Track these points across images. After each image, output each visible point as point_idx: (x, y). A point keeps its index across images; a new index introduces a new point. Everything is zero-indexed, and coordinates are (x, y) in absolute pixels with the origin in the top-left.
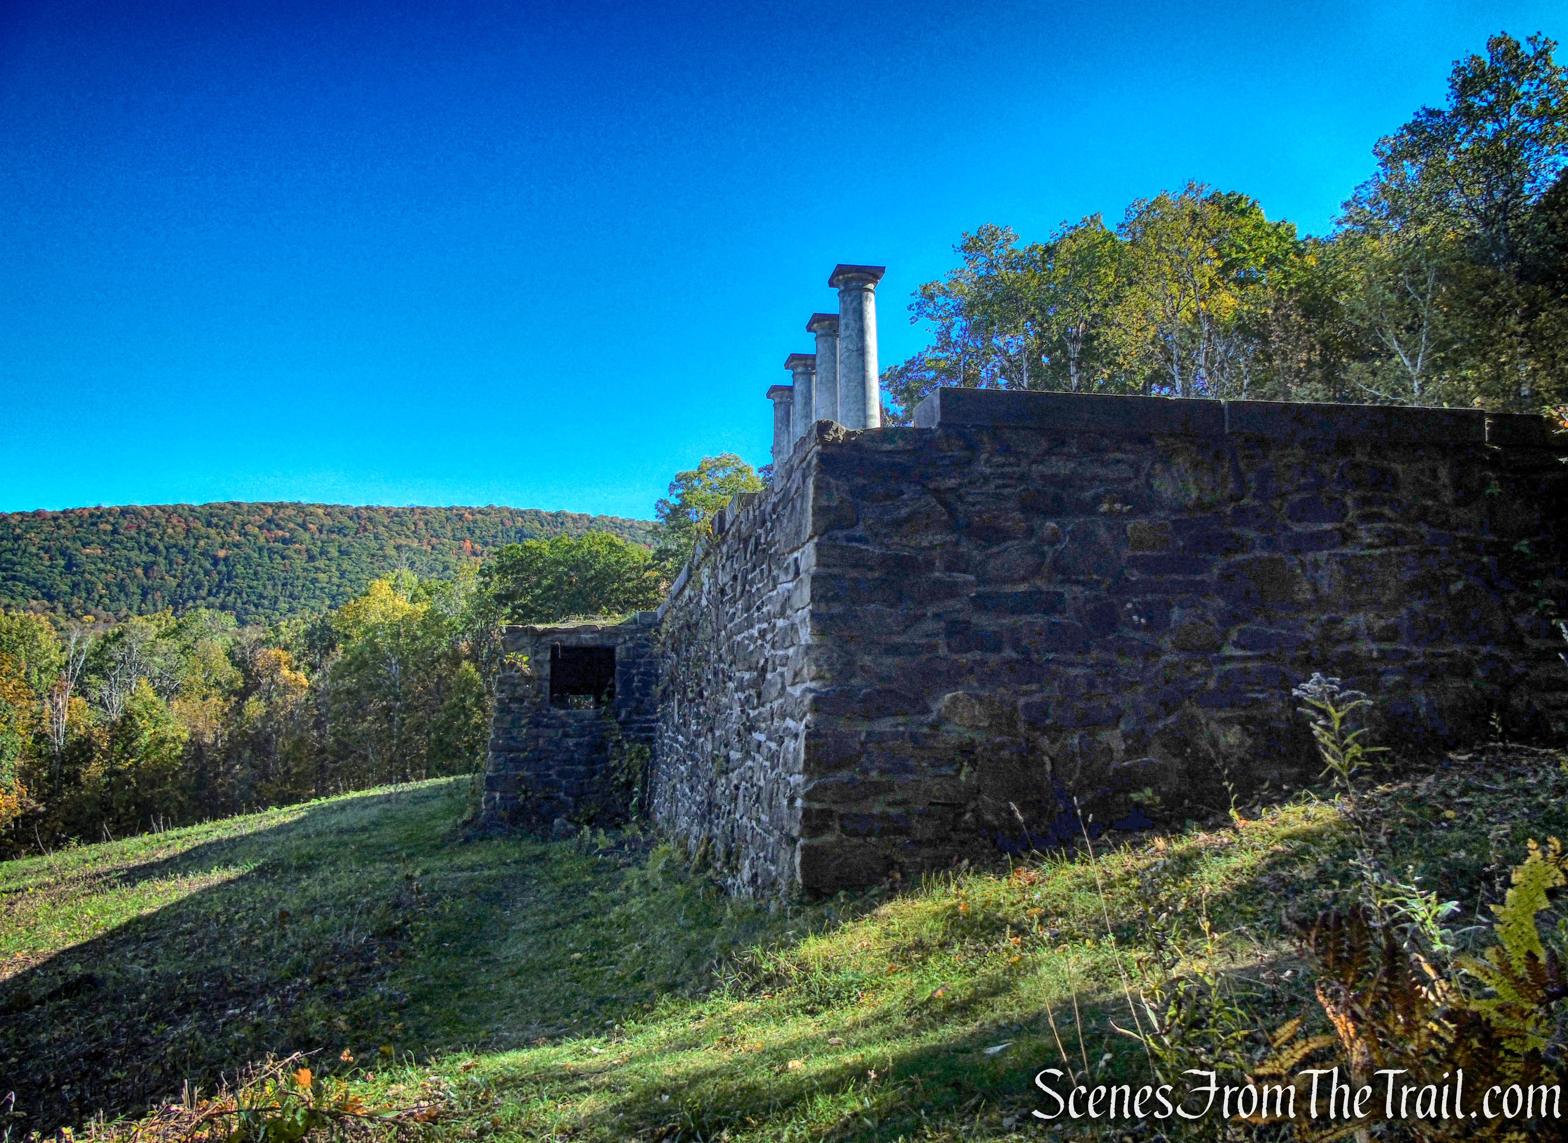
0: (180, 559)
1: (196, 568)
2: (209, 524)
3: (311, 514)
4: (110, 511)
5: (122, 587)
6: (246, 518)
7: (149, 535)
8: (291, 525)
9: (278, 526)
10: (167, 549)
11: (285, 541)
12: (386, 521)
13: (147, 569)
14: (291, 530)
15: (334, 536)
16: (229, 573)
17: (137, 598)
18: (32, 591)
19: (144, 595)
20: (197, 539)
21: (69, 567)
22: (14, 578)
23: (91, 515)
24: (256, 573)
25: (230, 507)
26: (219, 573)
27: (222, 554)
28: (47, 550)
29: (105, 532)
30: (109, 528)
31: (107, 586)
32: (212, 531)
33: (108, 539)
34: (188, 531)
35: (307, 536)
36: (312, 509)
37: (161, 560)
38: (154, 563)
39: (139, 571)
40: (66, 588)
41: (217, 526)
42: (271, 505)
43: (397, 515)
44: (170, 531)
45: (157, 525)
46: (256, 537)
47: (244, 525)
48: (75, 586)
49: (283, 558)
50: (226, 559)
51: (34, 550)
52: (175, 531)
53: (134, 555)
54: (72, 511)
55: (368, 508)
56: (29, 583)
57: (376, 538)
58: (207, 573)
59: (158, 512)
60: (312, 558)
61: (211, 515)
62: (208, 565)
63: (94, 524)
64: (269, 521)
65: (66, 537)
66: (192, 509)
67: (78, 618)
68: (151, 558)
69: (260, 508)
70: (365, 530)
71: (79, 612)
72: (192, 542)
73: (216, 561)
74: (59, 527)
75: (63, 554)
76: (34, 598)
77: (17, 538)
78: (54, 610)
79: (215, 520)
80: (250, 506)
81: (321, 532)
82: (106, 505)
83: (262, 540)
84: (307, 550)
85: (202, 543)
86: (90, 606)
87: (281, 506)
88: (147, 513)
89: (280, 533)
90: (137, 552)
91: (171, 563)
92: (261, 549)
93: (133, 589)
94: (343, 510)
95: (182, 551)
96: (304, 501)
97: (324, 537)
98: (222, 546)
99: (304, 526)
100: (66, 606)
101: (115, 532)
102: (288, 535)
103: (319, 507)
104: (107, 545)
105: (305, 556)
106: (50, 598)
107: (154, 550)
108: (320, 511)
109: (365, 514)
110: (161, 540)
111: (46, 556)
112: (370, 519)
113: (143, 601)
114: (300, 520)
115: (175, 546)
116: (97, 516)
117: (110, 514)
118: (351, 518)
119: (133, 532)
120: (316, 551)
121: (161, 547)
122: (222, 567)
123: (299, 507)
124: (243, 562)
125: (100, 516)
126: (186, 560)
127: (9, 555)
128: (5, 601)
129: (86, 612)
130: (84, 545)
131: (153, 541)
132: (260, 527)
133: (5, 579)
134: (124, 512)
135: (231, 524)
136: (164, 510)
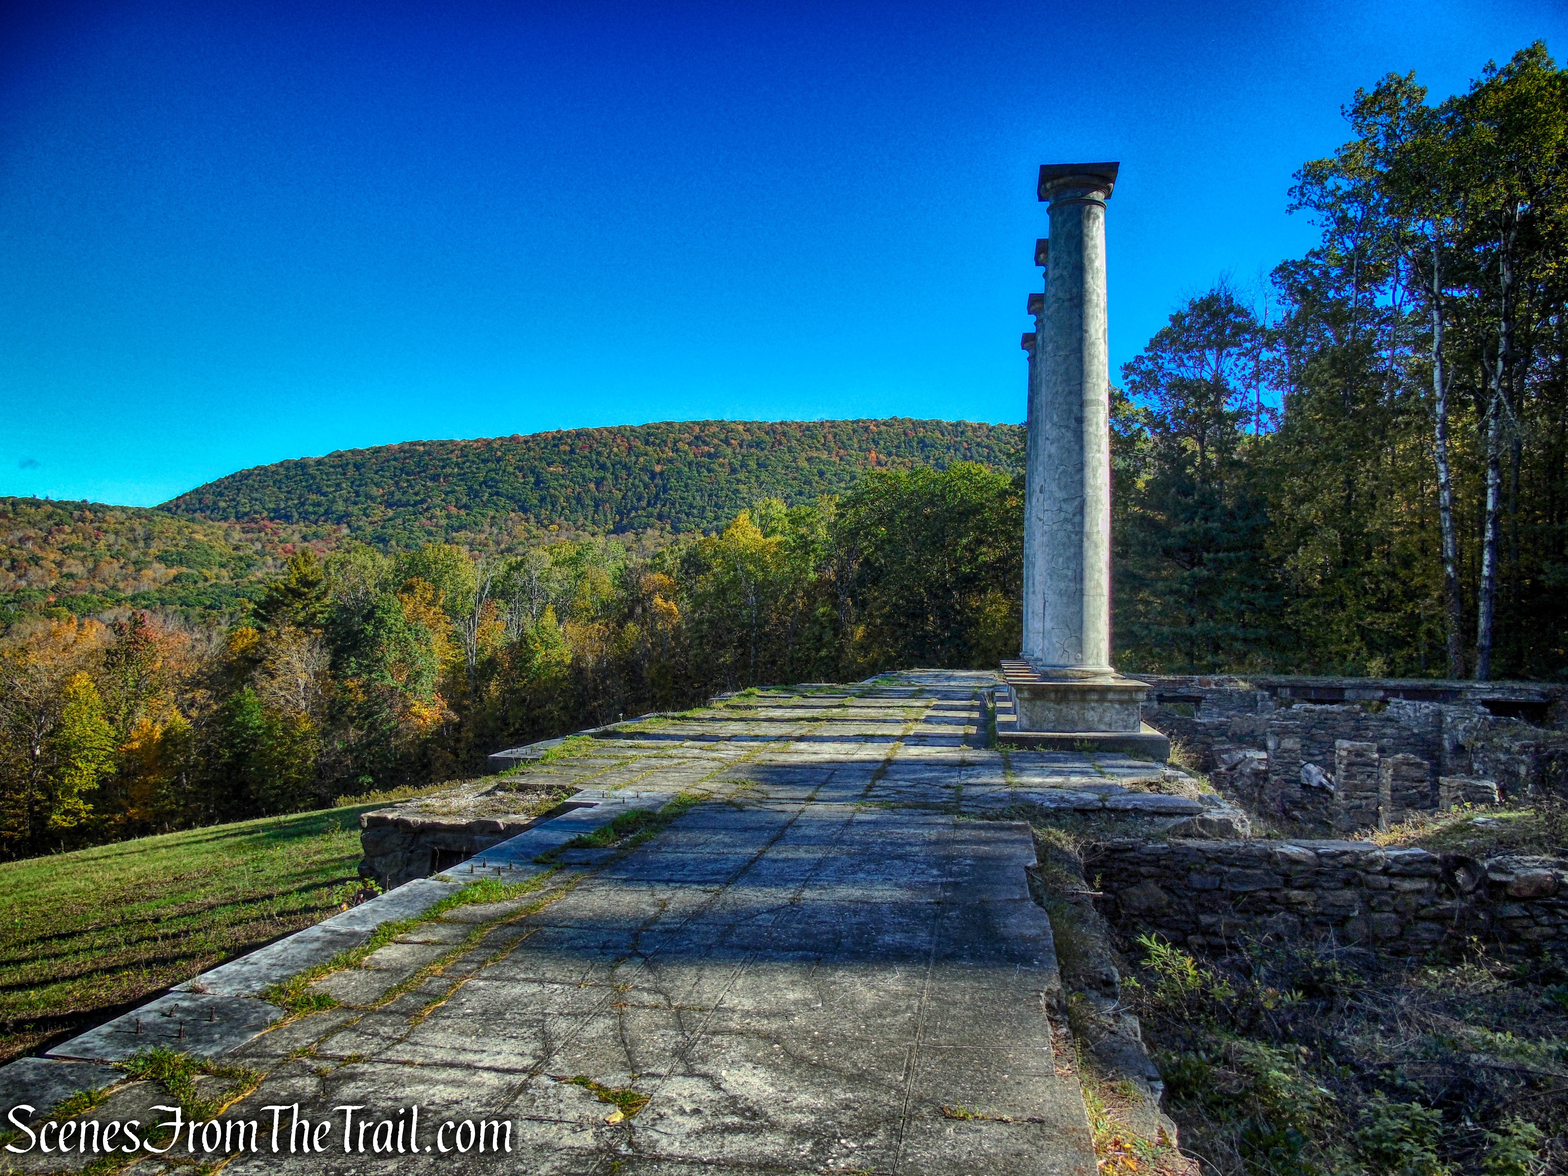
0: (624, 474)
1: (637, 482)
2: (647, 443)
3: (733, 430)
4: (568, 434)
5: (579, 500)
6: (678, 436)
7: (599, 454)
8: (716, 441)
9: (704, 442)
10: (613, 465)
11: (710, 455)
12: (798, 435)
13: (599, 483)
14: (716, 446)
15: (753, 450)
16: (664, 486)
17: (591, 510)
18: (510, 505)
19: (597, 506)
20: (637, 457)
21: (537, 483)
22: (497, 494)
23: (554, 438)
24: (686, 486)
25: (664, 426)
26: (656, 486)
27: (658, 468)
28: (520, 469)
29: (564, 453)
30: (568, 448)
31: (567, 499)
32: (650, 449)
33: (566, 458)
34: (630, 449)
35: (729, 451)
36: (733, 426)
37: (609, 476)
38: (603, 478)
39: (592, 486)
40: (536, 502)
41: (653, 444)
42: (698, 423)
43: (808, 428)
44: (615, 450)
45: (605, 445)
46: (686, 453)
47: (675, 442)
48: (542, 500)
49: (709, 471)
50: (661, 473)
51: (511, 469)
52: (619, 449)
53: (588, 472)
54: (539, 435)
55: (782, 423)
56: (509, 498)
57: (790, 451)
58: (646, 486)
59: (605, 433)
60: (733, 471)
61: (648, 434)
62: (646, 479)
63: (555, 446)
64: (696, 438)
65: (534, 458)
66: (633, 430)
67: (546, 527)
68: (601, 474)
69: (689, 426)
70: (780, 444)
71: (546, 522)
72: (633, 459)
73: (653, 476)
74: (529, 449)
75: (533, 472)
76: (513, 510)
77: (499, 460)
78: (527, 520)
79: (652, 439)
80: (682, 424)
81: (741, 447)
82: (565, 429)
83: (692, 456)
84: (730, 464)
85: (641, 459)
86: (555, 517)
87: (706, 424)
88: (597, 435)
89: (706, 449)
90: (589, 469)
91: (616, 478)
92: (690, 464)
93: (588, 501)
94: (760, 425)
95: (625, 467)
96: (727, 418)
97: (744, 451)
98: (658, 462)
99: (727, 442)
100: (537, 517)
101: (572, 452)
102: (712, 450)
103: (740, 423)
104: (566, 463)
105: (728, 470)
106: (525, 510)
107: (603, 467)
108: (741, 428)
109: (780, 429)
110: (608, 457)
111: (520, 475)
112: (784, 434)
113: (596, 512)
114: (723, 436)
115: (620, 463)
116: (559, 438)
117: (568, 436)
118: (767, 433)
119: (586, 452)
120: (737, 464)
121: (609, 464)
122: (658, 481)
123: (721, 424)
124: (676, 476)
125: (561, 439)
126: (629, 475)
127: (493, 475)
128: (491, 513)
129: (552, 523)
130: (549, 465)
131: (602, 459)
132: (689, 444)
133: (491, 495)
134: (579, 434)
135: (665, 442)
136: (610, 432)
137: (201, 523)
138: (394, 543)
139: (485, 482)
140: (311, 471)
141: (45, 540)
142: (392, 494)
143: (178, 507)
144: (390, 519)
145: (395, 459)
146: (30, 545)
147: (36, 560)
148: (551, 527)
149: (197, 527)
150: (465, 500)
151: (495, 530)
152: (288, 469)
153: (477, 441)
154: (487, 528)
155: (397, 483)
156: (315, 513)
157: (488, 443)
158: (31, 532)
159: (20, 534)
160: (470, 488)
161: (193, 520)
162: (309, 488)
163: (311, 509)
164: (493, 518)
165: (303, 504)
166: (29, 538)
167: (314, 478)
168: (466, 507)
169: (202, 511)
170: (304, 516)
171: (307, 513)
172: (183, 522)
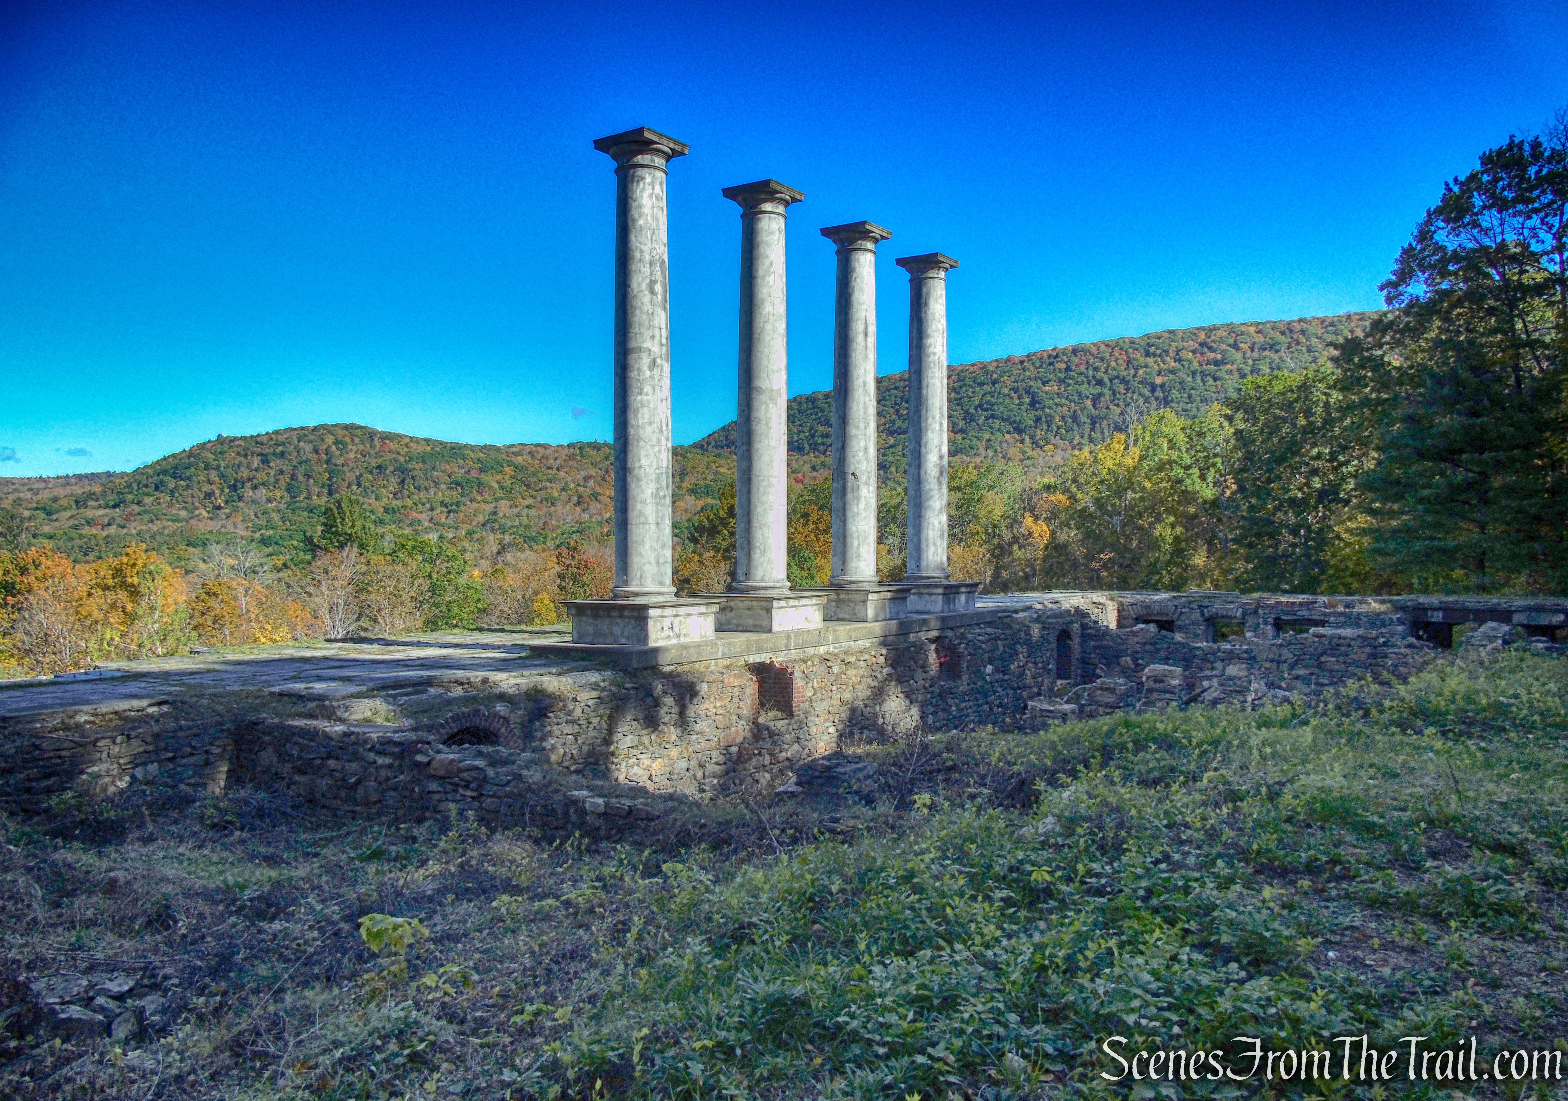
0: (1122, 388)
1: (1136, 396)
2: (1147, 354)
3: (1242, 333)
4: (1064, 351)
5: (1075, 418)
6: (1181, 345)
7: (1096, 369)
8: (1224, 347)
9: (1210, 349)
10: (1111, 380)
11: (1216, 363)
12: (1320, 332)
13: (1096, 399)
14: (1223, 352)
15: (1267, 353)
16: (1165, 398)
17: (1087, 428)
18: (1006, 426)
19: (1093, 423)
20: (1137, 369)
21: (1033, 404)
22: (993, 417)
23: (1049, 356)
24: (1190, 396)
25: (1166, 335)
26: (1157, 399)
27: (1158, 380)
28: (1015, 390)
29: (1060, 371)
30: (1063, 366)
31: (1063, 418)
32: (1150, 360)
33: (1062, 376)
34: (1129, 362)
35: (1238, 356)
36: (1243, 329)
37: (1106, 391)
38: (1101, 395)
39: (1089, 403)
40: (1031, 422)
41: (1154, 355)
42: (1203, 329)
43: (1332, 324)
44: (1113, 364)
45: (1102, 359)
46: (1190, 362)
47: (1178, 352)
48: (1038, 420)
50: (1162, 386)
51: (1006, 391)
52: (1118, 364)
53: (1084, 389)
54: (1035, 354)
55: (1300, 321)
56: (1003, 420)
57: (1309, 351)
58: (1146, 400)
59: (1103, 348)
61: (1149, 345)
62: (1146, 392)
63: (1051, 364)
64: (1202, 345)
65: (1030, 378)
66: (1132, 341)
67: (1041, 447)
68: (1097, 390)
69: (1193, 333)
70: (1298, 343)
71: (1042, 443)
72: (1132, 372)
73: (1153, 389)
74: (1024, 369)
75: (1028, 392)
76: (1008, 432)
78: (1022, 442)
79: (1152, 349)
80: (1184, 332)
81: (1252, 350)
82: (1061, 346)
83: (1196, 364)
84: (1238, 370)
85: (1141, 372)
86: (1050, 436)
87: (1213, 329)
88: (1094, 350)
89: (1213, 356)
90: (1086, 386)
91: (1114, 394)
92: (1194, 373)
93: (1084, 419)
94: (1274, 326)
95: (1123, 381)
97: (1256, 355)
98: (1159, 373)
99: (1235, 346)
100: (1032, 437)
101: (1068, 369)
102: (1219, 357)
103: (1252, 324)
104: (1061, 381)
105: (1236, 376)
106: (1019, 431)
107: (1100, 383)
108: (1252, 330)
109: (1298, 327)
110: (1106, 372)
111: (1015, 396)
112: (1303, 332)
113: (1093, 429)
114: (1231, 341)
115: (1117, 377)
116: (1054, 356)
117: (1064, 353)
118: (1283, 333)
119: (1083, 368)
120: (1247, 369)
121: (1106, 380)
122: (1159, 393)
123: (1231, 328)
124: (1178, 386)
125: (1057, 356)
126: (1127, 389)
127: (988, 398)
128: (987, 436)
129: (1048, 443)
130: (1044, 384)
131: (1099, 375)
132: (1194, 352)
133: (987, 418)
134: (1075, 351)
135: (1166, 352)
136: (1107, 345)
137: (726, 458)
138: (893, 469)
139: (980, 406)
140: (820, 404)
141: (604, 479)
142: (893, 422)
143: (709, 444)
144: (891, 447)
145: (896, 388)
146: (591, 483)
147: (595, 496)
148: (1046, 448)
149: (722, 462)
150: (961, 424)
151: (990, 453)
152: (800, 404)
153: (973, 365)
154: (982, 451)
155: (897, 411)
156: (823, 444)
157: (984, 367)
158: (593, 472)
159: (584, 473)
160: (967, 412)
161: (719, 455)
162: (819, 421)
163: (820, 440)
164: (989, 440)
165: (813, 436)
166: (590, 477)
167: (822, 411)
168: (962, 431)
169: (728, 446)
170: (814, 447)
171: (816, 444)
172: (712, 458)
